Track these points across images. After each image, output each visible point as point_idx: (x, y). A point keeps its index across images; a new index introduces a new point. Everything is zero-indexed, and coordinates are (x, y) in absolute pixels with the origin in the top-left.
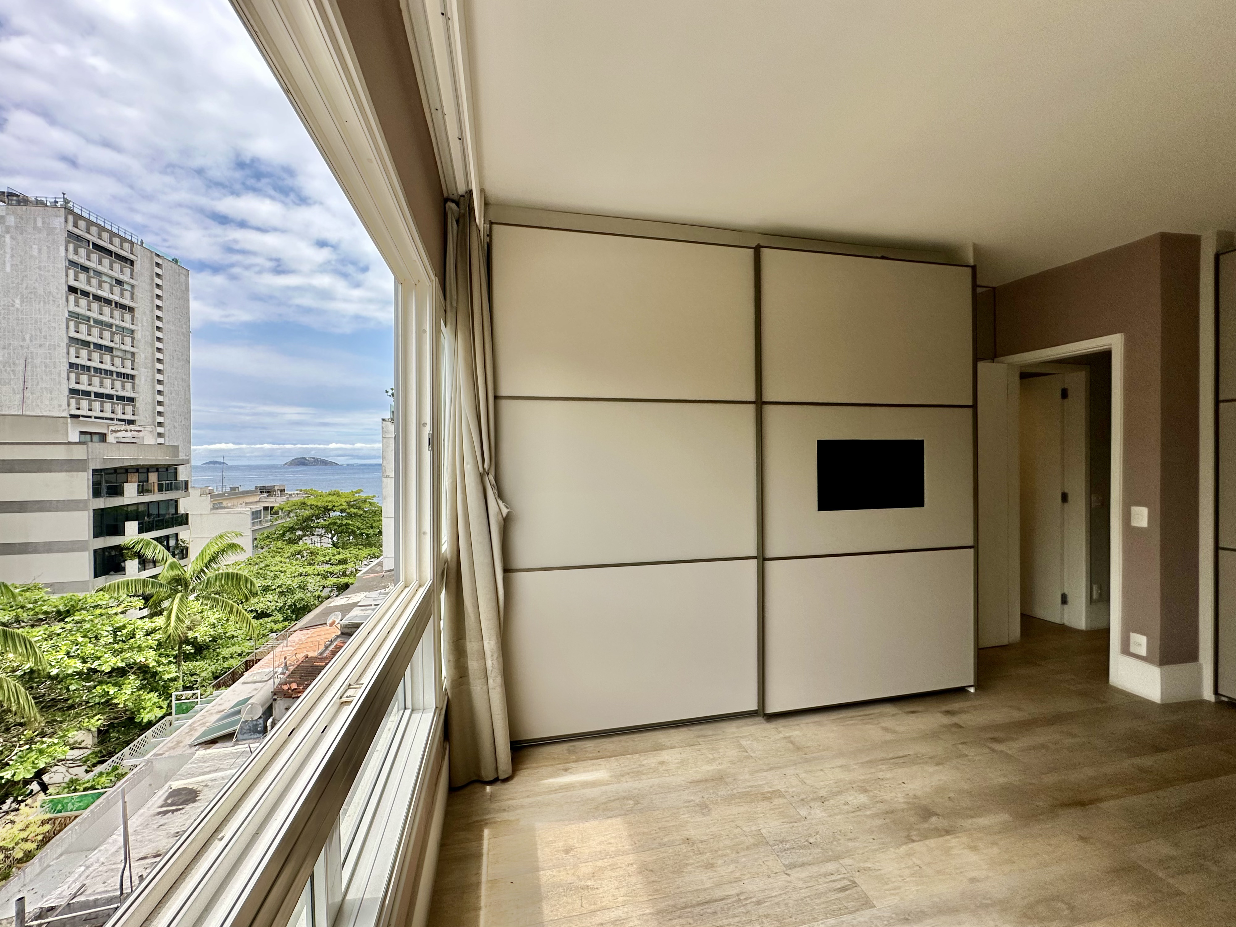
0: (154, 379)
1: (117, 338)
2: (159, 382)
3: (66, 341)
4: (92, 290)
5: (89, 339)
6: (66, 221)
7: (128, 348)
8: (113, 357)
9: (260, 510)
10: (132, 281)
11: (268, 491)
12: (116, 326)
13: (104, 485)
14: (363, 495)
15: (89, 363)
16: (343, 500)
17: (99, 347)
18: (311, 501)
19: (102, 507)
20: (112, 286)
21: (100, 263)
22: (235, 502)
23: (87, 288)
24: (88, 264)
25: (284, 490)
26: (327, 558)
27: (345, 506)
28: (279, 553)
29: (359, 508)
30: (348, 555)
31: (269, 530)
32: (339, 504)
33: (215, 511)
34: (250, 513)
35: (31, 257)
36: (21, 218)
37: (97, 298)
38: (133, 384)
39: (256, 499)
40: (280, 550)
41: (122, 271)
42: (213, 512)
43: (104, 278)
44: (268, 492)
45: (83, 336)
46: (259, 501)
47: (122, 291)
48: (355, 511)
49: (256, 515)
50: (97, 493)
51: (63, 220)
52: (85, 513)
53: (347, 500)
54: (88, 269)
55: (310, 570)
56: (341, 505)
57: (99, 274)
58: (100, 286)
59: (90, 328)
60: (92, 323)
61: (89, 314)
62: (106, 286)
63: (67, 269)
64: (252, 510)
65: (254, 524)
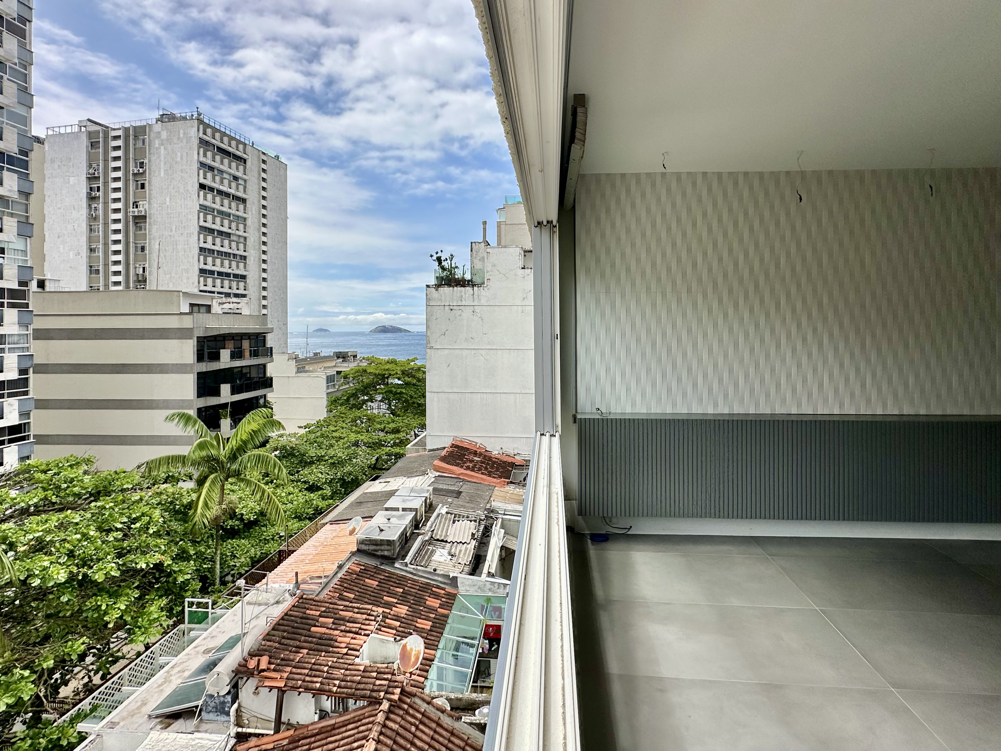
0: (260, 259)
1: (234, 225)
2: (264, 261)
3: (197, 229)
4: (216, 185)
5: (213, 227)
6: (198, 130)
7: (241, 233)
8: (230, 241)
9: (334, 374)
10: (244, 176)
11: (343, 356)
12: (233, 215)
13: (206, 351)
14: (417, 364)
15: (213, 247)
16: (399, 368)
17: (221, 233)
18: (372, 368)
19: (204, 370)
20: (230, 182)
21: (222, 163)
22: (316, 366)
23: (213, 185)
24: (213, 164)
25: (356, 356)
27: (400, 374)
29: (414, 377)
30: (402, 424)
31: (337, 395)
32: (394, 372)
33: (300, 375)
34: (325, 377)
35: (177, 162)
36: (171, 132)
37: (220, 192)
38: (245, 263)
39: (333, 364)
40: (343, 415)
41: (237, 169)
42: (297, 375)
43: (225, 175)
44: (343, 358)
45: (209, 225)
46: (335, 366)
47: (238, 185)
48: (409, 379)
49: (330, 379)
50: (200, 358)
51: (196, 129)
52: (192, 375)
53: (402, 368)
54: (213, 168)
56: (397, 373)
57: (221, 172)
58: (222, 182)
59: (214, 217)
60: (216, 214)
61: (213, 206)
62: (226, 182)
63: (199, 169)
64: (328, 374)
65: (328, 387)
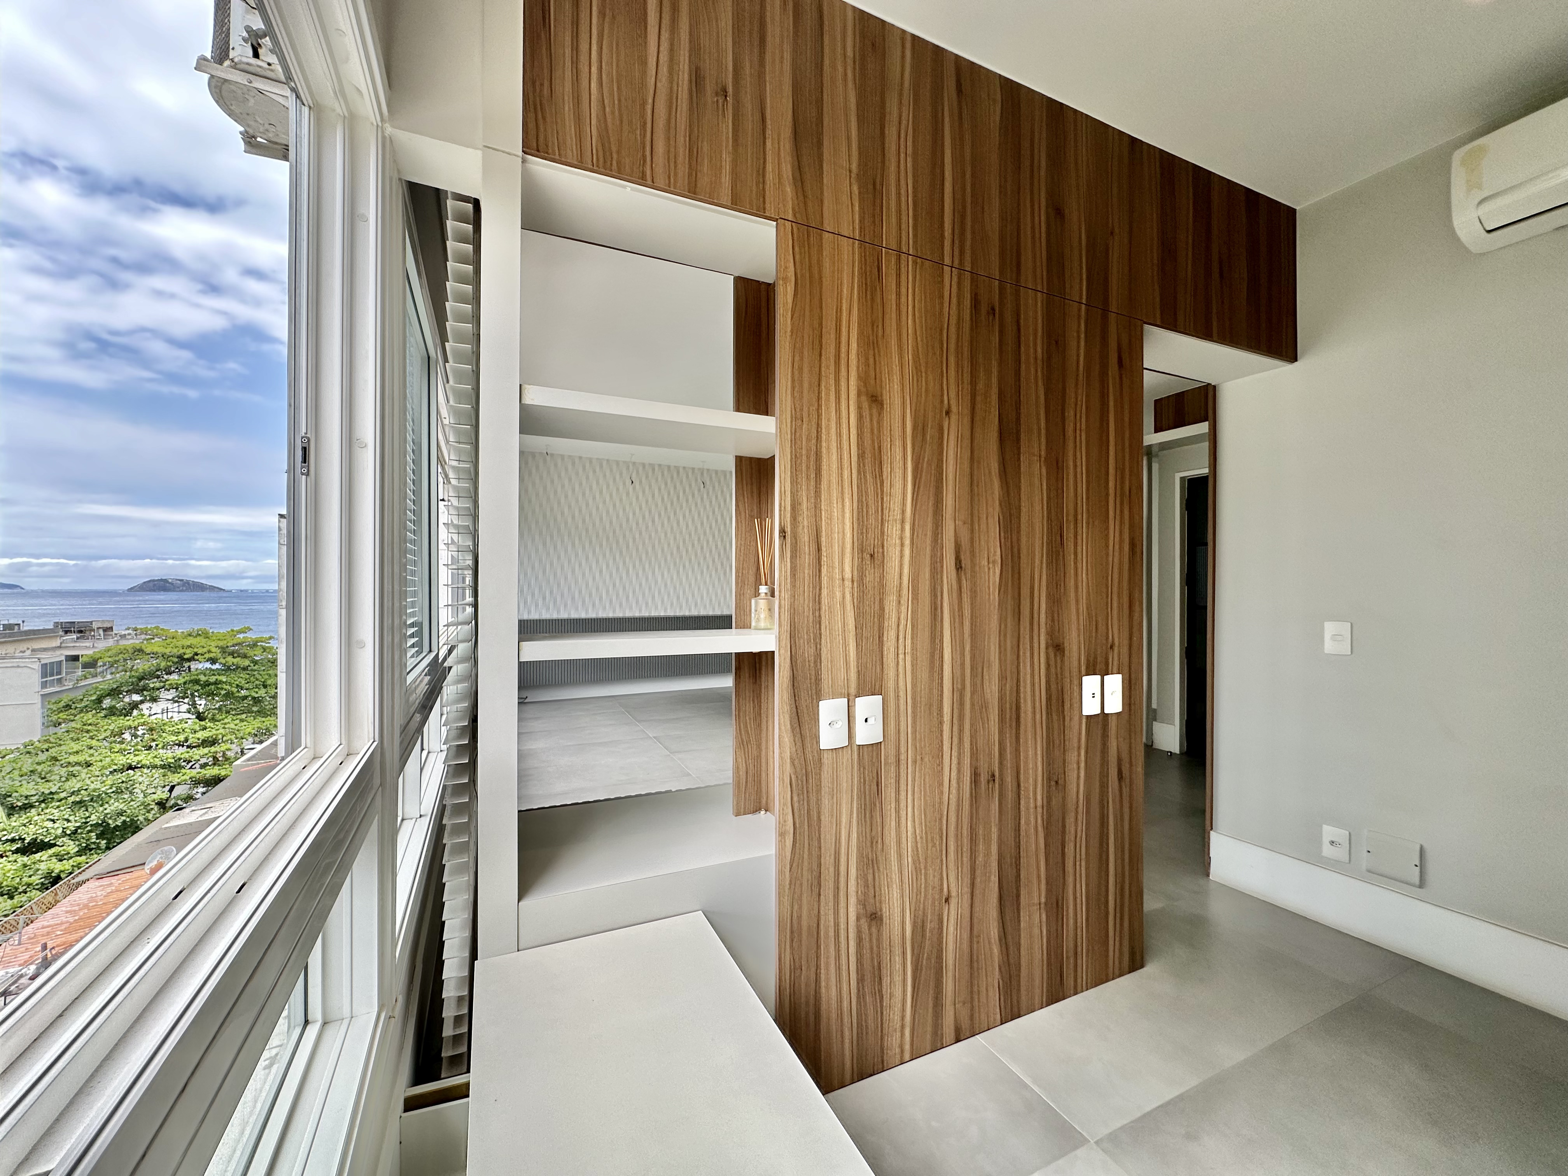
9: (61, 661)
11: (82, 631)
14: (251, 636)
16: (213, 644)
18: (156, 646)
22: (9, 648)
25: (111, 629)
26: (182, 738)
27: (216, 653)
28: (88, 731)
29: (245, 656)
30: (222, 731)
31: (71, 695)
32: (205, 650)
34: (37, 666)
39: (56, 643)
40: (90, 728)
44: (80, 632)
46: (60, 647)
48: (235, 661)
49: (49, 671)
53: (221, 644)
55: (145, 758)
56: (209, 652)
64: (43, 662)
65: (44, 685)
